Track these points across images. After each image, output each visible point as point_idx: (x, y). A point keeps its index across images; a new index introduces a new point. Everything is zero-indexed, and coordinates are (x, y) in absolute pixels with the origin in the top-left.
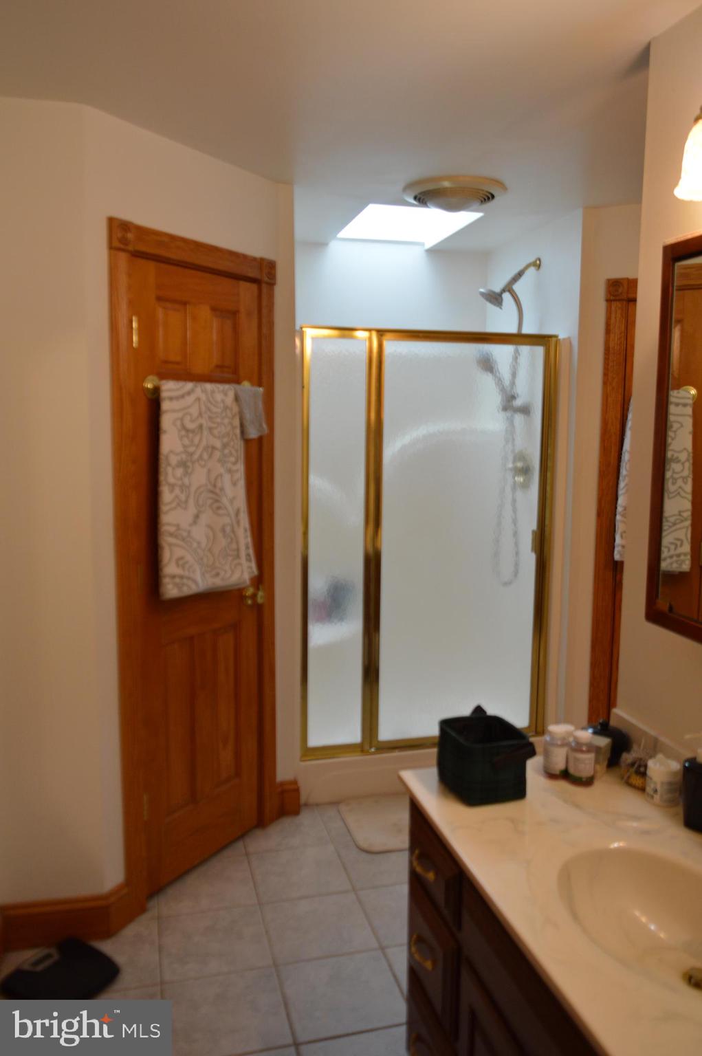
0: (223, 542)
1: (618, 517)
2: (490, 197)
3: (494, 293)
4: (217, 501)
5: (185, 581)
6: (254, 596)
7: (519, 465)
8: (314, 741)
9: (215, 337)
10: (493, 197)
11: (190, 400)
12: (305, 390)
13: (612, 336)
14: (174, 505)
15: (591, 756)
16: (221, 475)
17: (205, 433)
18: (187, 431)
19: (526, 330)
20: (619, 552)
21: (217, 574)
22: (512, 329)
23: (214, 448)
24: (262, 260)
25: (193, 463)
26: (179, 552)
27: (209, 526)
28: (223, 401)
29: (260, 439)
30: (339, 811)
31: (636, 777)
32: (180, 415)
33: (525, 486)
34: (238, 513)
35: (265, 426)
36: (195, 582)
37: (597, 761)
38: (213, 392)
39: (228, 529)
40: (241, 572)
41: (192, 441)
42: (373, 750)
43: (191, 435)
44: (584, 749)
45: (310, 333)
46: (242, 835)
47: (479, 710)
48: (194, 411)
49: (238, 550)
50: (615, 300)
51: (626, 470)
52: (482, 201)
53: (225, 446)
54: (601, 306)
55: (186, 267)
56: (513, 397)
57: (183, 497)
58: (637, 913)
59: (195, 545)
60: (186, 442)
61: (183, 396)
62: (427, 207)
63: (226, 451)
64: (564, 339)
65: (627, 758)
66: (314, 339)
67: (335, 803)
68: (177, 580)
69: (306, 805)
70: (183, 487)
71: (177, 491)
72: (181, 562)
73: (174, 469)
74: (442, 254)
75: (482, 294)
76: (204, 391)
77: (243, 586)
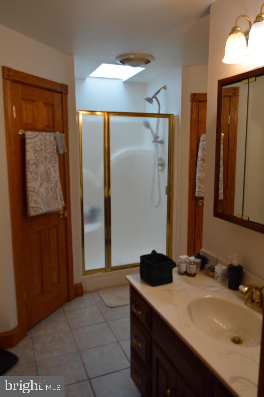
0: (51, 194)
1: (197, 181)
2: (148, 61)
3: (149, 98)
4: (48, 178)
5: (37, 209)
6: (63, 214)
7: (160, 162)
8: (87, 268)
9: (45, 114)
10: (150, 62)
11: (37, 139)
12: (80, 135)
13: (193, 114)
14: (32, 180)
15: (195, 266)
16: (50, 168)
17: (43, 151)
18: (37, 151)
19: (162, 112)
20: (197, 193)
21: (49, 206)
22: (157, 112)
23: (47, 157)
24: (62, 84)
25: (39, 163)
26: (35, 198)
27: (46, 188)
28: (50, 139)
29: (64, 154)
30: (98, 293)
31: (210, 272)
32: (33, 145)
33: (162, 170)
34: (56, 182)
35: (66, 149)
36: (41, 209)
37: (197, 268)
38: (46, 136)
39: (53, 189)
40: (58, 205)
41: (38, 155)
42: (109, 270)
43: (38, 152)
44: (192, 263)
45: (81, 113)
46: (62, 305)
47: (154, 252)
48: (39, 143)
49: (57, 197)
50: (194, 101)
51: (199, 163)
52: (145, 63)
53: (51, 157)
54: (189, 103)
55: (33, 87)
56: (158, 137)
57: (36, 177)
58: (215, 320)
59: (41, 195)
60: (36, 155)
61: (34, 137)
62: (125, 65)
63: (51, 159)
64: (176, 116)
65: (207, 266)
66: (83, 115)
67: (97, 291)
68: (35, 209)
69: (85, 292)
70: (36, 173)
71: (33, 174)
72: (36, 202)
73: (32, 166)
74: (129, 83)
75: (145, 99)
76: (42, 135)
77: (59, 210)
